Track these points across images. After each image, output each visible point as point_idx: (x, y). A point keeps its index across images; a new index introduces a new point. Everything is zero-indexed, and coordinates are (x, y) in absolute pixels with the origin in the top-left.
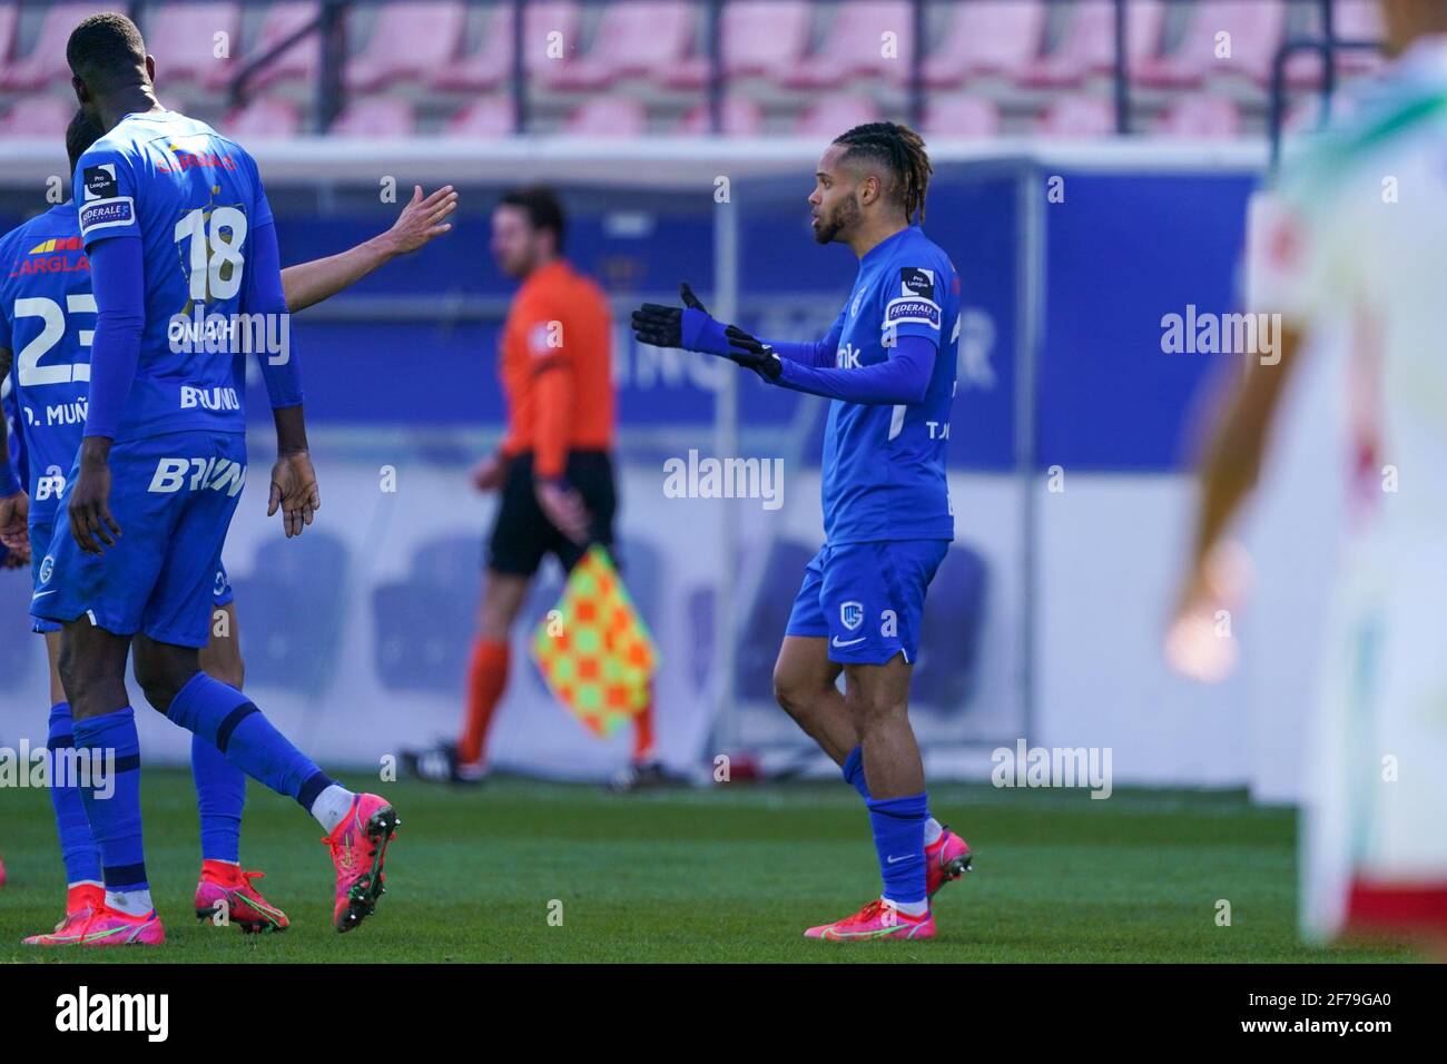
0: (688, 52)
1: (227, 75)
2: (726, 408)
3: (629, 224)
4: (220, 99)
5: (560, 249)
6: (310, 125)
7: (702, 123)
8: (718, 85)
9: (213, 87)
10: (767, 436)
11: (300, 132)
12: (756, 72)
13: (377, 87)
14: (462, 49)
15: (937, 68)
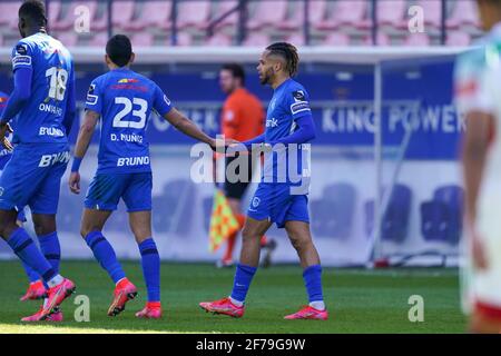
0: (364, 17)
1: (207, 25)
2: (378, 139)
3: (344, 76)
4: (203, 34)
5: (243, 84)
6: (235, 42)
7: (370, 41)
8: (375, 28)
9: (202, 29)
10: (392, 149)
11: (232, 45)
12: (388, 23)
13: (257, 29)
14: (287, 16)
15: (450, 23)
